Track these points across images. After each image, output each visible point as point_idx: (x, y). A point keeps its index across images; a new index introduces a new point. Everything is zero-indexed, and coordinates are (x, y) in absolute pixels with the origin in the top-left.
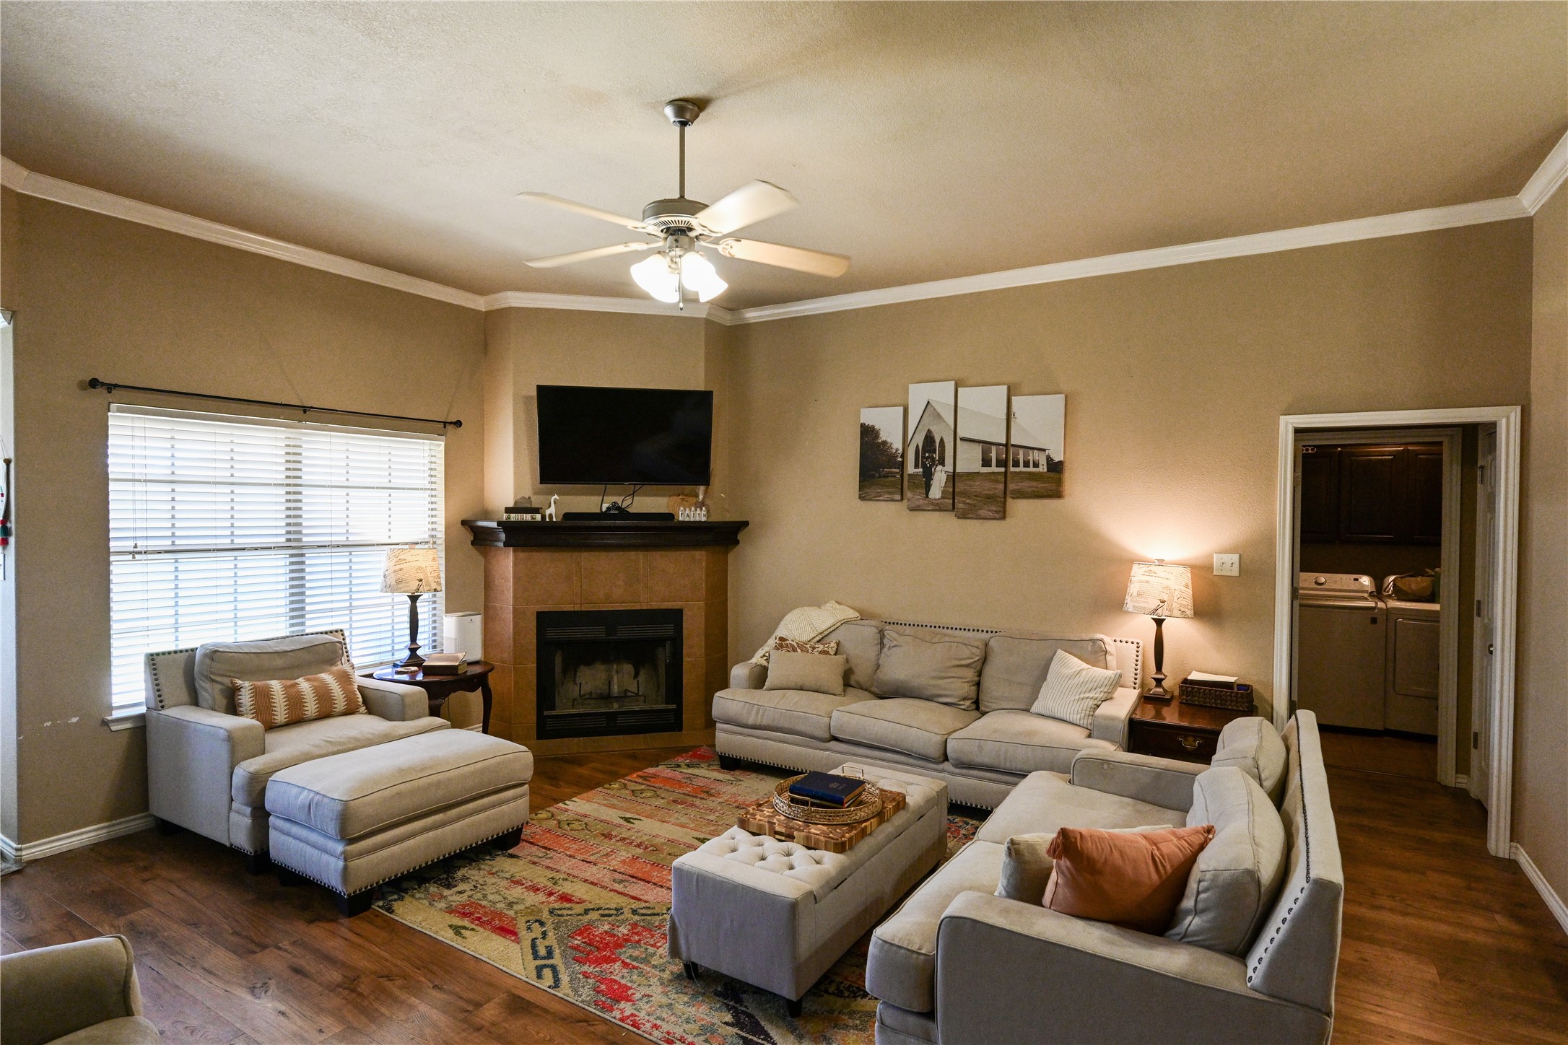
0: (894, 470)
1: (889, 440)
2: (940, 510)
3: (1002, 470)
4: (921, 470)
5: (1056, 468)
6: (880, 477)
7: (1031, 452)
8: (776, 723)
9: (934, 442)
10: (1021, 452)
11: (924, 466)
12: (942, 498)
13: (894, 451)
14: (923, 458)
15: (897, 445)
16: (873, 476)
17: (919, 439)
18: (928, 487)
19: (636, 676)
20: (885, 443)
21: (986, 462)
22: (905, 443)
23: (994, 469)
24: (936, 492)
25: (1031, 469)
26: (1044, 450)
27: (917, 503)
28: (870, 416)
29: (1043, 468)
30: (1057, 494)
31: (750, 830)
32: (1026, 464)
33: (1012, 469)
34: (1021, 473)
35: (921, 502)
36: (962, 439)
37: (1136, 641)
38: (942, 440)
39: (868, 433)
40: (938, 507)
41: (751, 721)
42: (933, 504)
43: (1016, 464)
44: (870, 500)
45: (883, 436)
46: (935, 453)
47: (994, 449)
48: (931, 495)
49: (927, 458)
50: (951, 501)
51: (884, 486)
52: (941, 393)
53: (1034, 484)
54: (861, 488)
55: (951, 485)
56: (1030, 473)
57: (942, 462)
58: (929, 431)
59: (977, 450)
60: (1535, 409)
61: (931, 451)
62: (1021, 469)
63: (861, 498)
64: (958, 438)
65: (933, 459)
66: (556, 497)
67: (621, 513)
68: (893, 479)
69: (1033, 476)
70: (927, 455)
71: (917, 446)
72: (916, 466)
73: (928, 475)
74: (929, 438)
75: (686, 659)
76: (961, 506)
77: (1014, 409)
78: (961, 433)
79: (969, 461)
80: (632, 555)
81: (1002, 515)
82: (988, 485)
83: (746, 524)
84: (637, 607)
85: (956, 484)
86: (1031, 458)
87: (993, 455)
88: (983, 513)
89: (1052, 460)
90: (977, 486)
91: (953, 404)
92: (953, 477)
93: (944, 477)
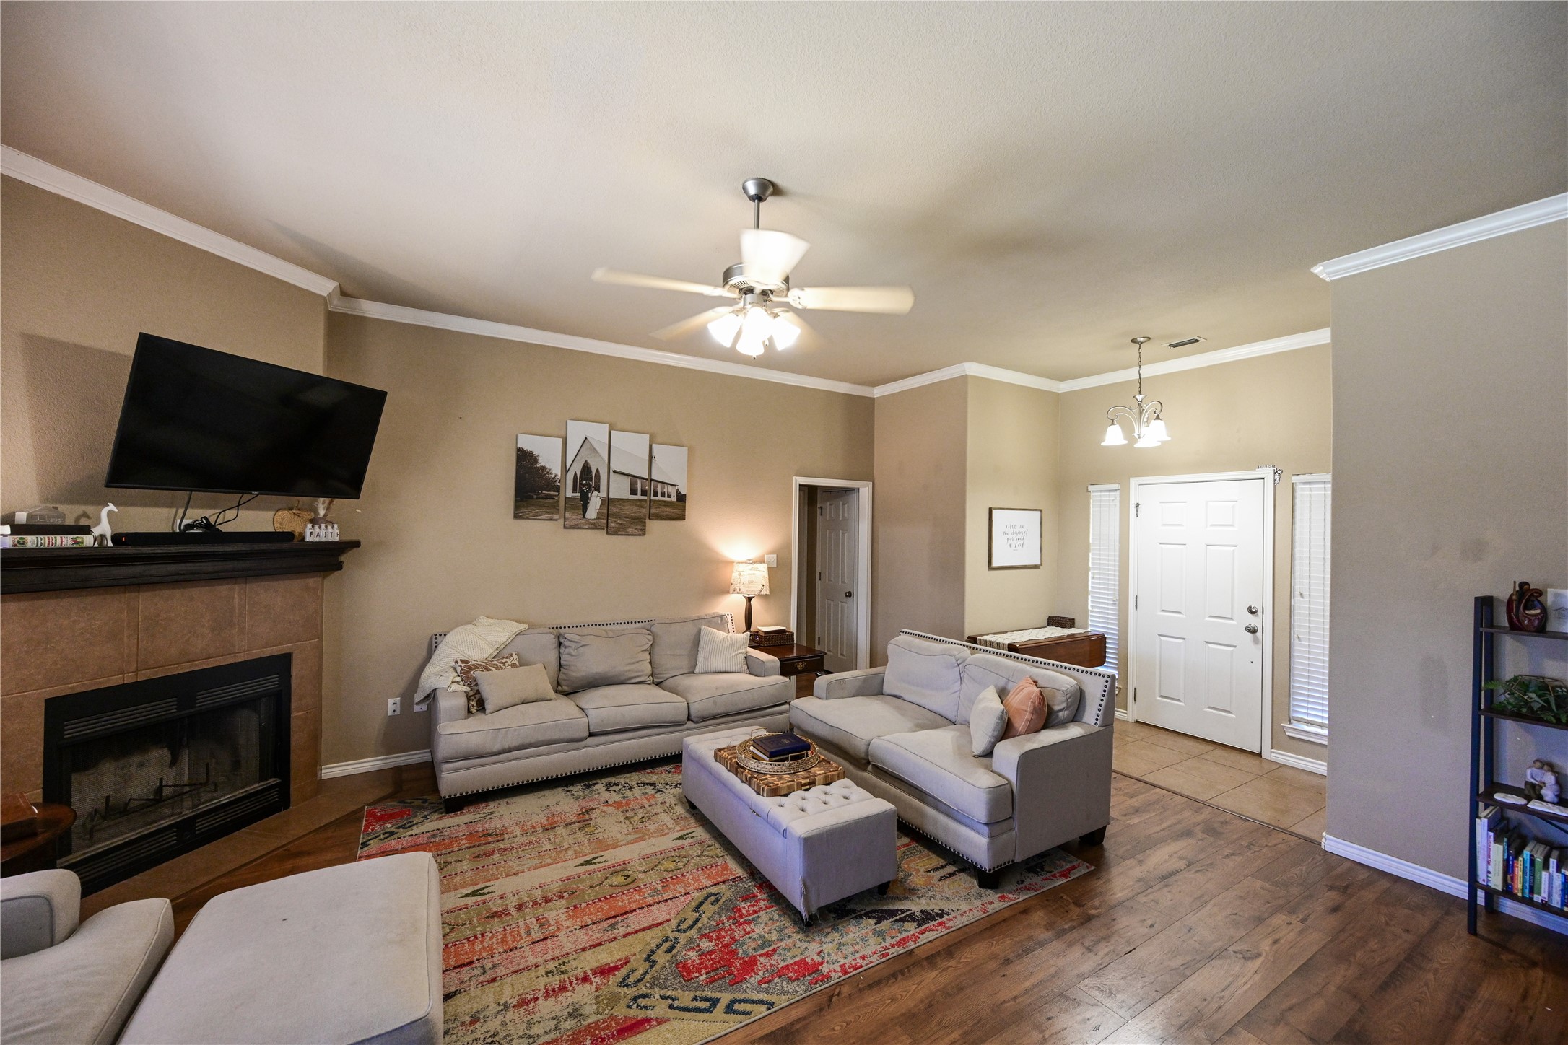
0: (552, 493)
1: (548, 466)
2: (596, 528)
3: (645, 498)
4: (578, 494)
5: (682, 498)
6: (538, 498)
7: (666, 486)
8: (528, 741)
9: (591, 471)
10: (659, 485)
11: (581, 491)
12: (598, 518)
13: (553, 476)
14: (581, 484)
15: (556, 470)
16: (531, 498)
17: (577, 468)
18: (585, 509)
19: (174, 762)
20: (543, 468)
21: (633, 492)
22: (565, 471)
23: (639, 497)
24: (592, 513)
25: (666, 499)
26: (675, 486)
27: (575, 522)
28: (527, 443)
29: (674, 499)
30: (682, 517)
31: (782, 794)
32: (663, 495)
33: (653, 498)
34: (659, 501)
35: (579, 521)
36: (614, 472)
37: (729, 613)
38: (597, 471)
39: (525, 460)
40: (594, 526)
41: (496, 747)
42: (589, 523)
43: (656, 494)
44: (528, 518)
45: (542, 462)
46: (592, 481)
47: (639, 482)
48: (588, 516)
49: (585, 484)
50: (605, 521)
51: (543, 506)
52: (598, 433)
53: (668, 509)
54: (517, 507)
55: (606, 507)
56: (664, 501)
57: (598, 489)
58: (586, 462)
59: (627, 481)
60: (876, 481)
61: (587, 479)
62: (659, 498)
63: (516, 517)
64: (611, 471)
65: (590, 487)
66: (111, 507)
67: (209, 531)
68: (551, 500)
69: (667, 504)
70: (584, 482)
71: (576, 474)
72: (574, 491)
73: (585, 499)
74: (586, 469)
75: (295, 714)
76: (613, 525)
77: (655, 453)
78: (613, 467)
79: (620, 489)
80: (223, 589)
81: (643, 532)
82: (635, 509)
83: (357, 544)
84: (230, 660)
85: (610, 507)
86: (666, 490)
87: (639, 486)
88: (630, 530)
89: (680, 493)
90: (627, 510)
91: (607, 442)
92: (608, 502)
93: (599, 501)
